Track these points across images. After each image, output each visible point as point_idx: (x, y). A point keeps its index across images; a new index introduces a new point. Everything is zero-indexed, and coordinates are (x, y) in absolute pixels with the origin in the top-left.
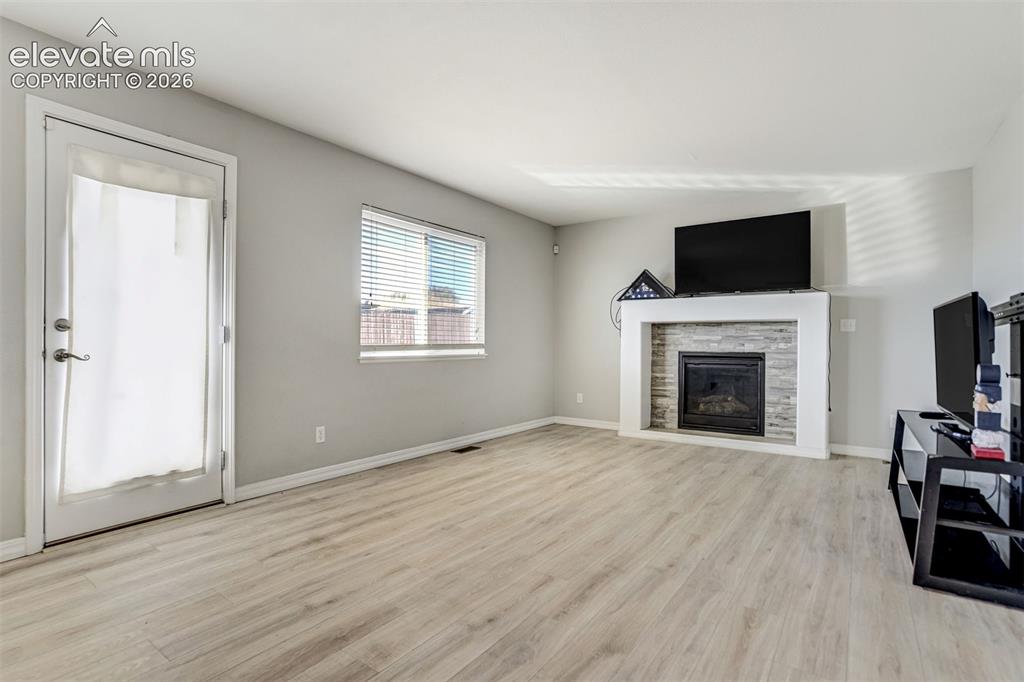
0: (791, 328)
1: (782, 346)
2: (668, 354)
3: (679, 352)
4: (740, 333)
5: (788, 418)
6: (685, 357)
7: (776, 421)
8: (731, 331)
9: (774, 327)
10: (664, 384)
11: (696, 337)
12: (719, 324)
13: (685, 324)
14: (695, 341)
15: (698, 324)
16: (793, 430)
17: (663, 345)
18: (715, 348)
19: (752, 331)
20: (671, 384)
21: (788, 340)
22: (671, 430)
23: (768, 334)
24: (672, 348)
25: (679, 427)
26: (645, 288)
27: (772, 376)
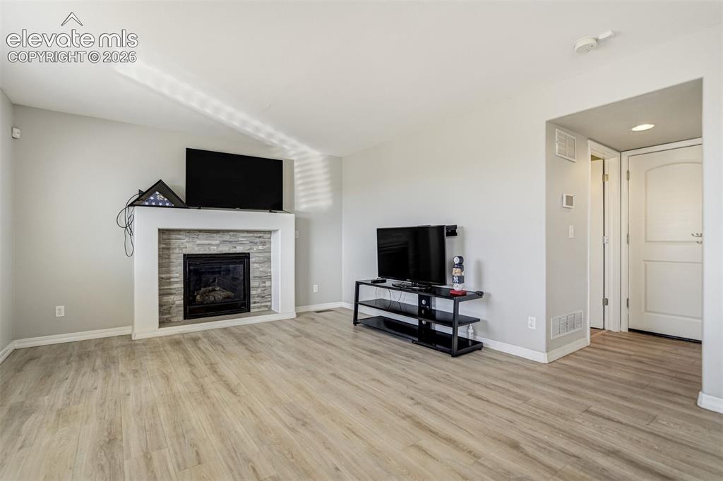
0: (267, 236)
1: (260, 247)
2: (173, 257)
3: (184, 255)
4: (233, 239)
5: (266, 296)
6: (188, 259)
7: (257, 300)
8: (227, 237)
9: (255, 235)
10: (170, 283)
11: (198, 242)
12: (217, 232)
13: (189, 231)
14: (198, 245)
15: (200, 231)
16: (268, 304)
17: (168, 249)
18: (214, 250)
19: (241, 237)
20: (177, 282)
21: (263, 244)
22: (178, 323)
23: (251, 239)
24: (177, 251)
25: (185, 318)
26: (160, 197)
27: (255, 268)
